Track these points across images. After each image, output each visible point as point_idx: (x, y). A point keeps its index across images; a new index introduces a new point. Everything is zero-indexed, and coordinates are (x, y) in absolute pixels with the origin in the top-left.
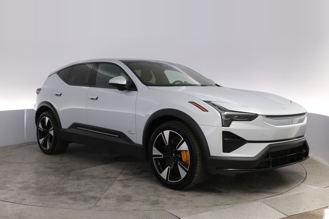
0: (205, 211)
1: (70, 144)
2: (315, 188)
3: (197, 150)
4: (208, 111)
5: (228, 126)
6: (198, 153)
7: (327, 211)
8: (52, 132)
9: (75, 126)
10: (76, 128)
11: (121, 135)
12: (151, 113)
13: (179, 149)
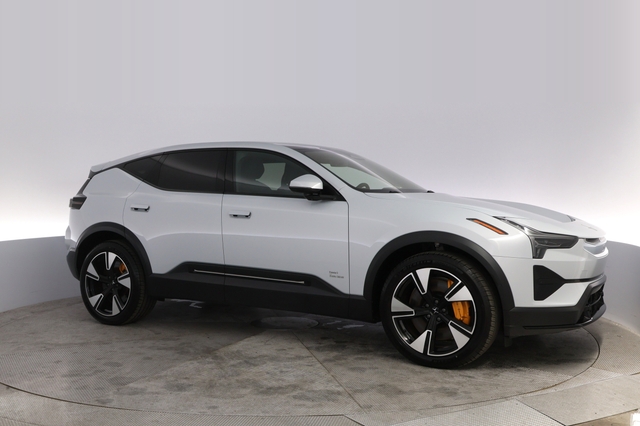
0: (417, 417)
1: (158, 303)
2: (614, 375)
3: (490, 298)
4: (506, 234)
5: (541, 257)
6: (491, 303)
7: (636, 417)
8: (126, 283)
9: (188, 267)
10: (192, 272)
11: (311, 280)
12: (385, 240)
13: (451, 299)
